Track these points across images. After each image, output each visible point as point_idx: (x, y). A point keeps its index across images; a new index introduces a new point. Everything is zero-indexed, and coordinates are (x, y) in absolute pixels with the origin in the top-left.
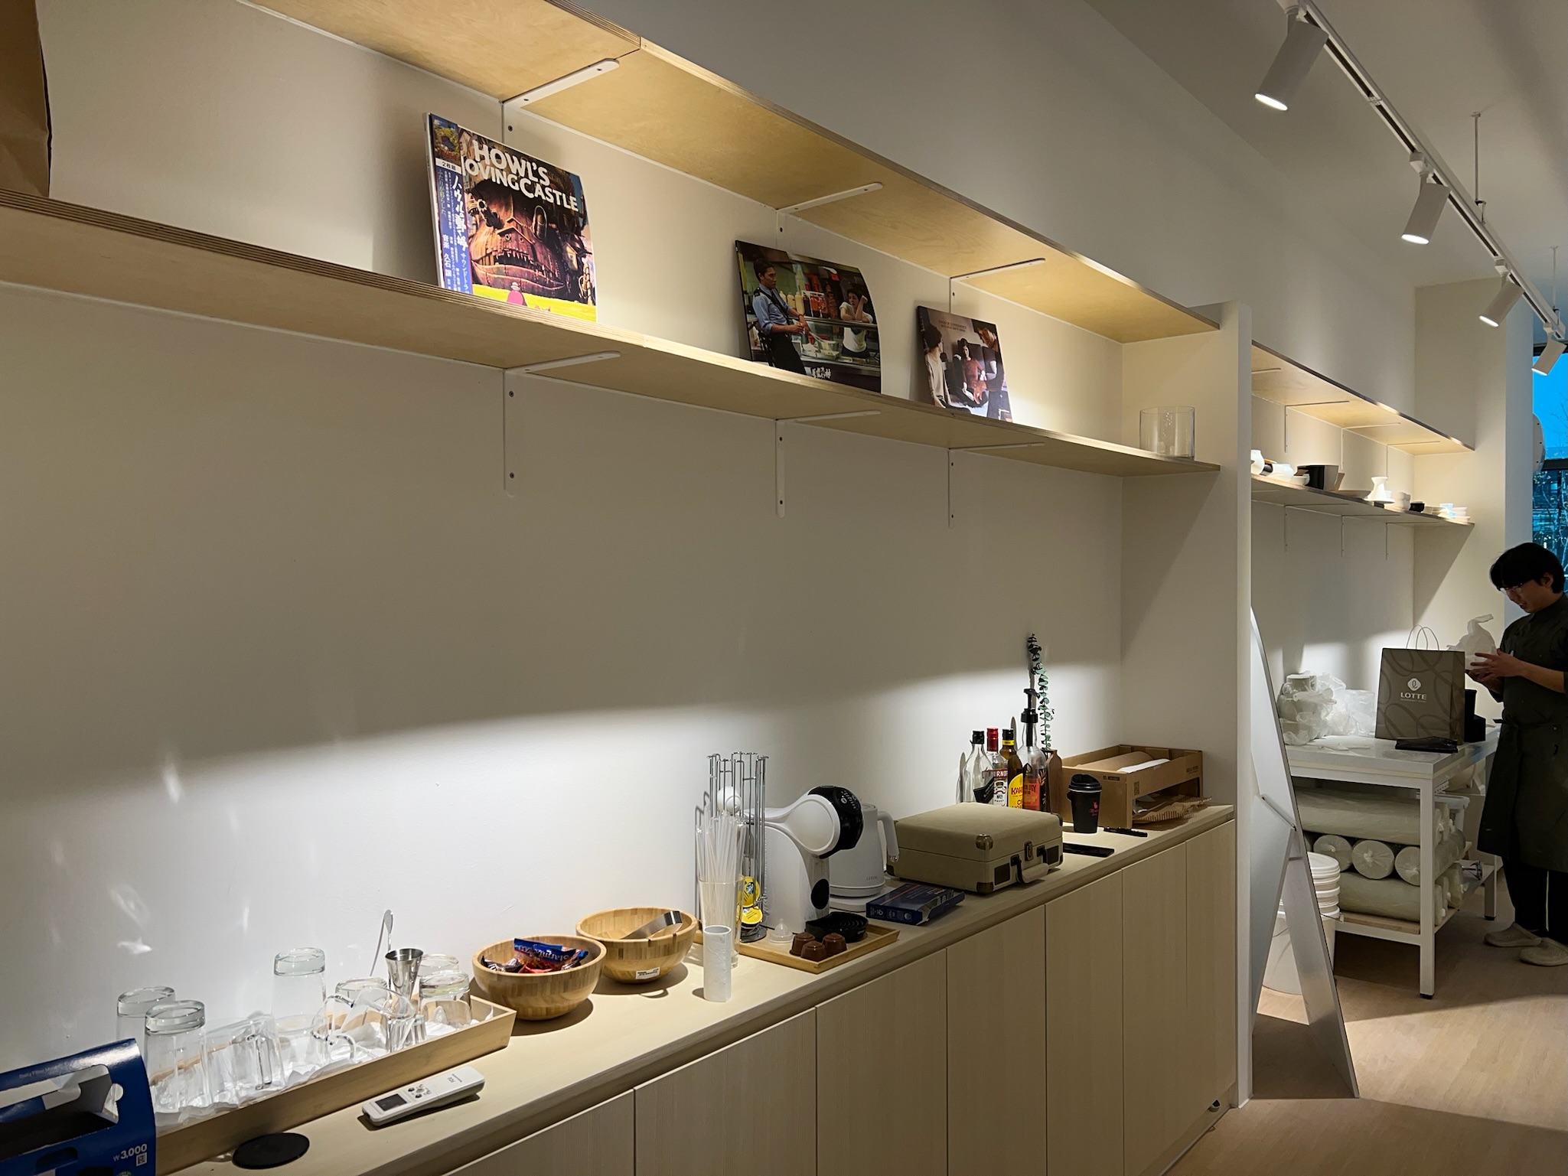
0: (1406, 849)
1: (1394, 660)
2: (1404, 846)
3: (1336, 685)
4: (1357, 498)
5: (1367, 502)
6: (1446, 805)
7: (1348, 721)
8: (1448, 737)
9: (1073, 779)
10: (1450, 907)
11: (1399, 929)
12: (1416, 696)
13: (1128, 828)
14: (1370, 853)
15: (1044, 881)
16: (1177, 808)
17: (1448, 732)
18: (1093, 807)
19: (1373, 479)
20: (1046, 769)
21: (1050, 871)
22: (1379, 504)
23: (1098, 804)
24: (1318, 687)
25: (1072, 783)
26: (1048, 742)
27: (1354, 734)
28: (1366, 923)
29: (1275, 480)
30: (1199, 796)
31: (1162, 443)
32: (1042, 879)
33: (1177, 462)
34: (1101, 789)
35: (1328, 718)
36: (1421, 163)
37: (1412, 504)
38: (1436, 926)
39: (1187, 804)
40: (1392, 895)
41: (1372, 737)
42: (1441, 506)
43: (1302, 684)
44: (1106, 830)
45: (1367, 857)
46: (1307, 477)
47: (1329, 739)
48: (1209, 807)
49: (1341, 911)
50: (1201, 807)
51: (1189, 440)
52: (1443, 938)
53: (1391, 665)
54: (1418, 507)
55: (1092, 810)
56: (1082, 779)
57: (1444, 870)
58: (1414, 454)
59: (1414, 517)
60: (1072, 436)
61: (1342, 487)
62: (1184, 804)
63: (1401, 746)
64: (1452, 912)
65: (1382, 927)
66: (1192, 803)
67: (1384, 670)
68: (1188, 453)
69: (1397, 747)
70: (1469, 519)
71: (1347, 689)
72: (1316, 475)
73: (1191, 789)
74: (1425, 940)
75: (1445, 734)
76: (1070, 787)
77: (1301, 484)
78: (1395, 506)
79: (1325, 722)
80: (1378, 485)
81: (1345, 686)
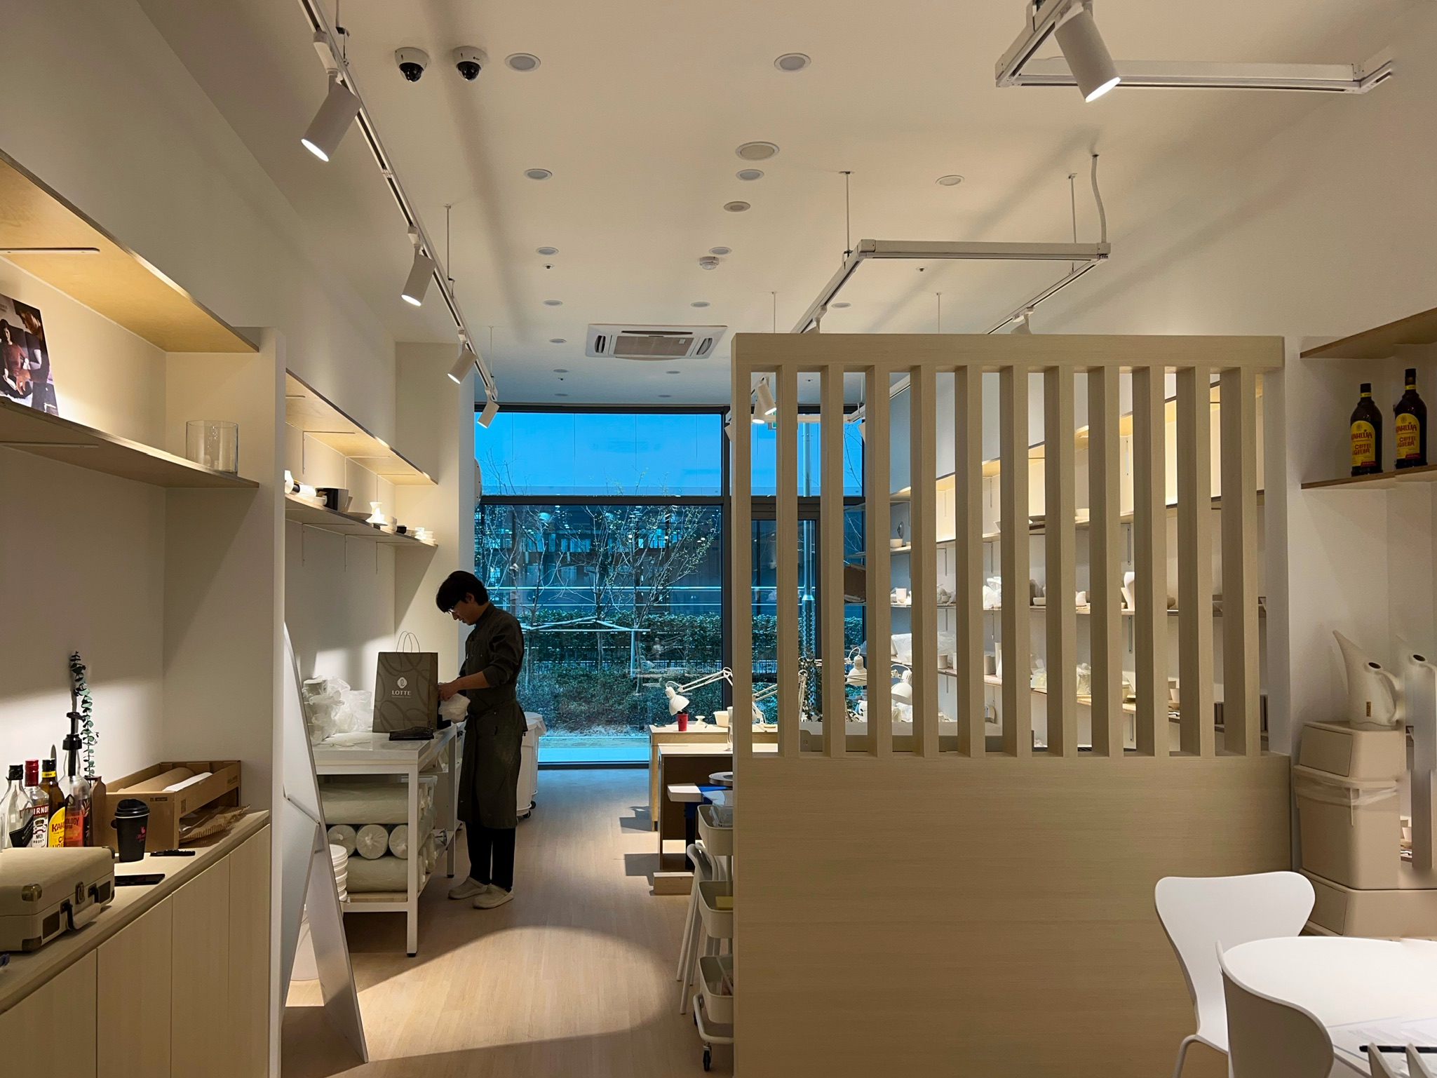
0: (397, 828)
1: (387, 661)
2: (394, 826)
3: (343, 687)
4: (361, 519)
5: (368, 524)
6: (426, 785)
7: (352, 719)
8: (426, 726)
9: (120, 805)
10: (427, 873)
11: (392, 900)
12: (403, 693)
13: (175, 849)
14: (371, 835)
15: (95, 923)
16: (220, 820)
17: (426, 722)
18: (141, 833)
19: (371, 503)
20: (90, 799)
21: (103, 910)
22: (377, 526)
23: (145, 829)
24: (329, 689)
25: (118, 810)
26: (91, 768)
27: (356, 730)
28: (367, 901)
29: (302, 500)
30: (237, 806)
31: (208, 457)
32: (94, 920)
33: (222, 476)
34: (148, 812)
35: (337, 718)
36: (416, 236)
37: (398, 527)
38: (418, 891)
39: (229, 815)
40: (385, 871)
41: (369, 731)
42: (416, 529)
43: (317, 688)
44: (153, 855)
45: (368, 840)
46: (325, 498)
47: (336, 737)
48: (248, 815)
49: (348, 893)
50: (242, 815)
51: (233, 456)
52: (424, 901)
53: (385, 668)
54: (402, 530)
55: (139, 836)
56: (129, 804)
57: (424, 842)
58: (396, 484)
59: (400, 538)
60: (125, 439)
61: (350, 510)
62: (225, 815)
63: (395, 737)
64: (429, 876)
65: (380, 901)
66: (233, 814)
67: (380, 671)
68: (232, 469)
69: (390, 739)
70: (434, 541)
71: (351, 690)
72: (331, 496)
73: (230, 800)
74: (410, 906)
75: (423, 723)
76: (116, 815)
77: (322, 505)
78: (387, 529)
79: (335, 721)
80: (375, 509)
81: (349, 688)
